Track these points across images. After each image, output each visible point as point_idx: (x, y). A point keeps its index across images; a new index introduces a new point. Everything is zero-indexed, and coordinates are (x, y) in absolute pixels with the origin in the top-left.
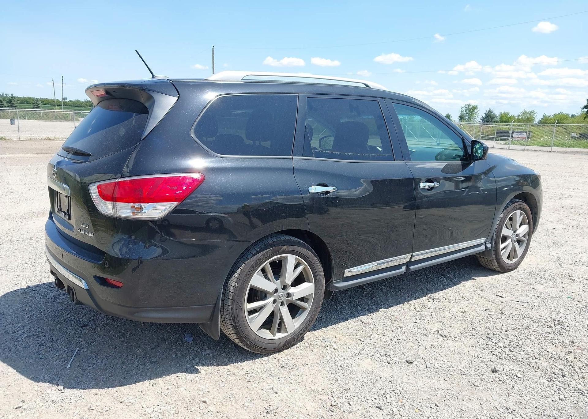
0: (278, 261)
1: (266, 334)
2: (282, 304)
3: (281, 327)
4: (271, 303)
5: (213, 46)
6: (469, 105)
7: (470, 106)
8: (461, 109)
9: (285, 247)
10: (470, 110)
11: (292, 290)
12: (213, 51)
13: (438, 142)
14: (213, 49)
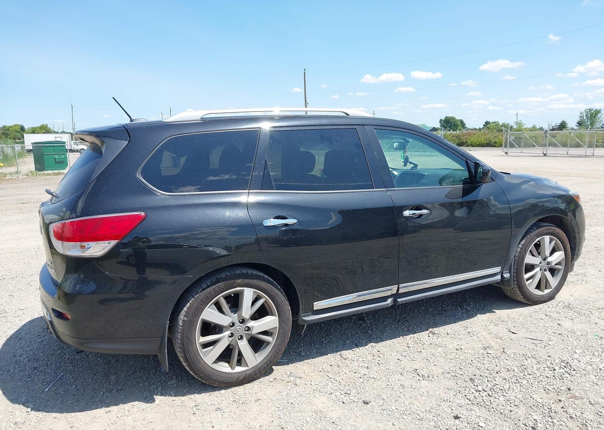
0: (232, 295)
1: (224, 367)
2: (241, 338)
3: (240, 361)
4: (226, 336)
5: (305, 70)
6: (590, 110)
7: (592, 110)
8: (581, 114)
9: (240, 281)
10: (591, 115)
11: (251, 324)
12: (305, 74)
13: (545, 153)
14: (305, 72)
